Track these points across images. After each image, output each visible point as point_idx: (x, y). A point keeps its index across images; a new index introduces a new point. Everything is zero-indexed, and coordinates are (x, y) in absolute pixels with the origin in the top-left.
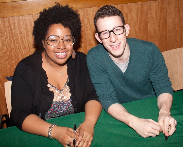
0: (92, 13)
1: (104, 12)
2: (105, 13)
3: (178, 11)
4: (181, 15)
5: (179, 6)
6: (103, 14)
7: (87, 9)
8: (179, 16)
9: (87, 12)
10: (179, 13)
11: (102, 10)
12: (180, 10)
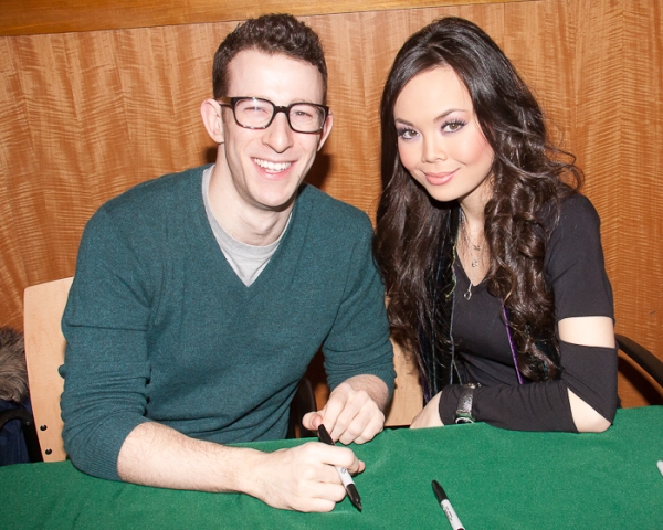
0: (154, 50)
1: (278, 32)
2: (279, 37)
3: (560, 56)
4: (577, 78)
5: (567, 35)
6: (272, 40)
7: (129, 33)
8: (568, 83)
9: (131, 46)
10: (568, 67)
11: (275, 24)
12: (569, 56)
